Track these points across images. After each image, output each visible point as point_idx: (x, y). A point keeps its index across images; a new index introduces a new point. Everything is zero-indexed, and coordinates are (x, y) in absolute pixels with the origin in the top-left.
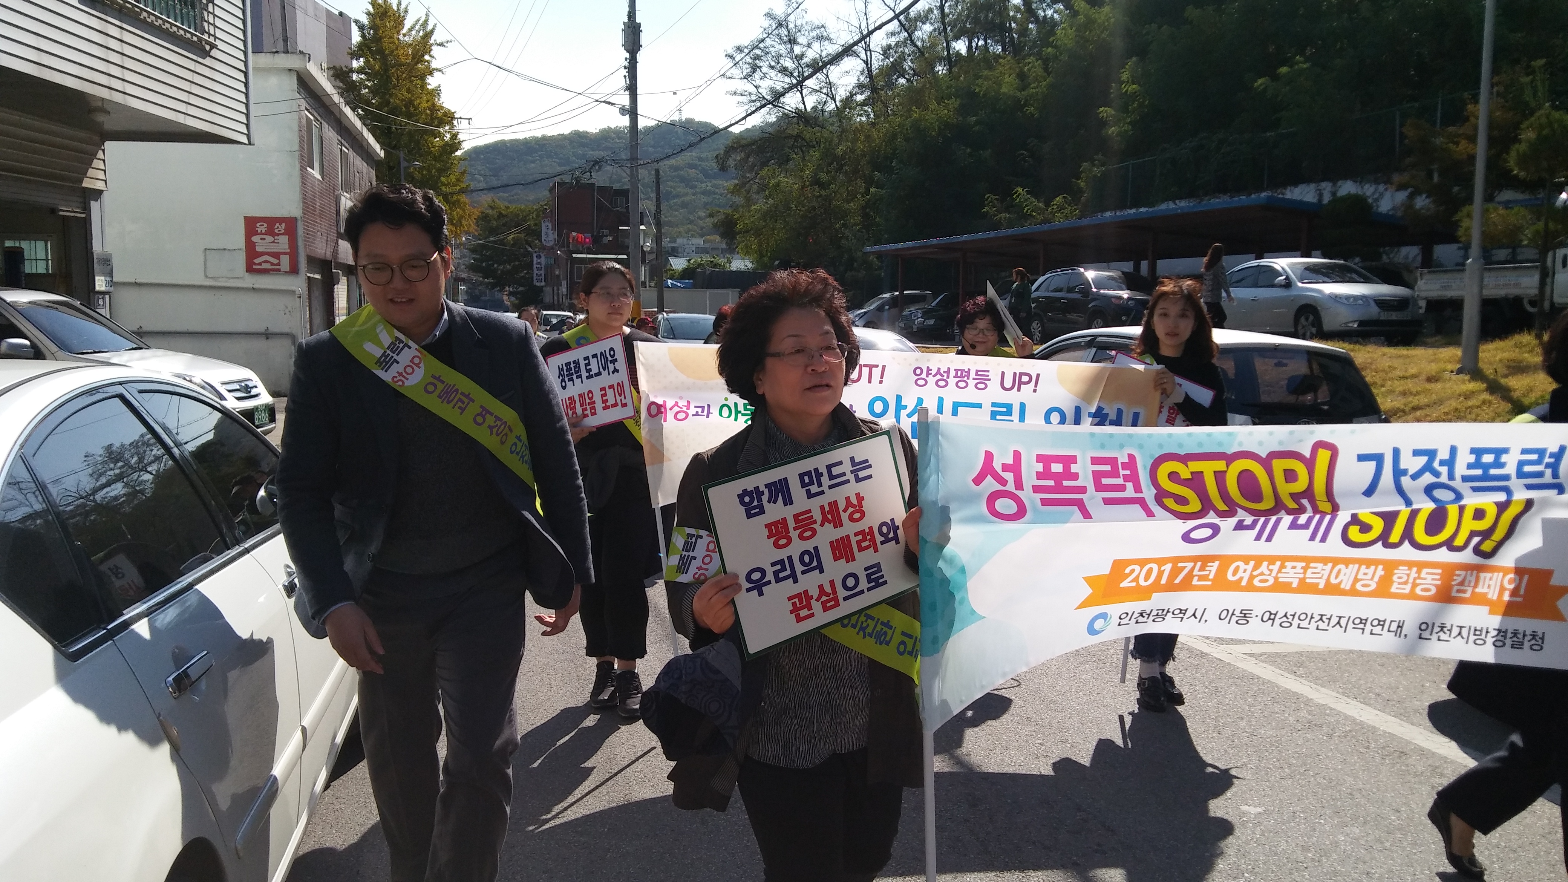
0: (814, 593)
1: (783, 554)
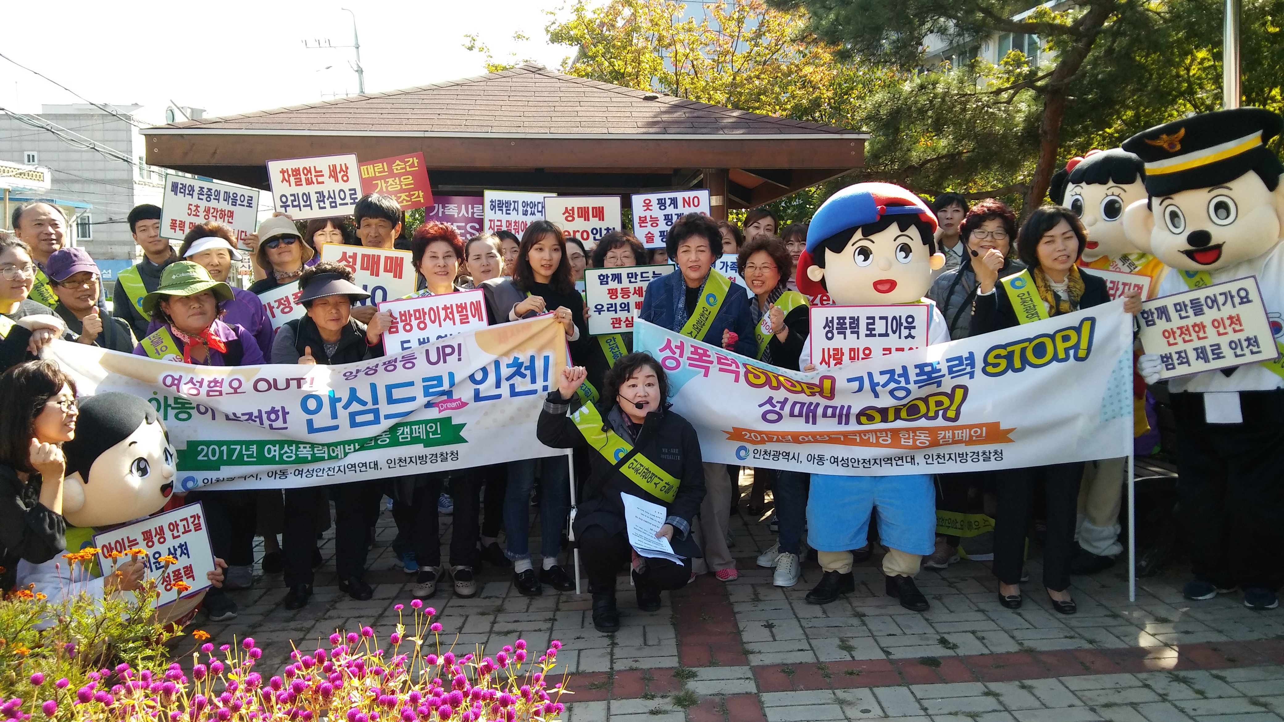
0: (624, 320)
1: (613, 302)
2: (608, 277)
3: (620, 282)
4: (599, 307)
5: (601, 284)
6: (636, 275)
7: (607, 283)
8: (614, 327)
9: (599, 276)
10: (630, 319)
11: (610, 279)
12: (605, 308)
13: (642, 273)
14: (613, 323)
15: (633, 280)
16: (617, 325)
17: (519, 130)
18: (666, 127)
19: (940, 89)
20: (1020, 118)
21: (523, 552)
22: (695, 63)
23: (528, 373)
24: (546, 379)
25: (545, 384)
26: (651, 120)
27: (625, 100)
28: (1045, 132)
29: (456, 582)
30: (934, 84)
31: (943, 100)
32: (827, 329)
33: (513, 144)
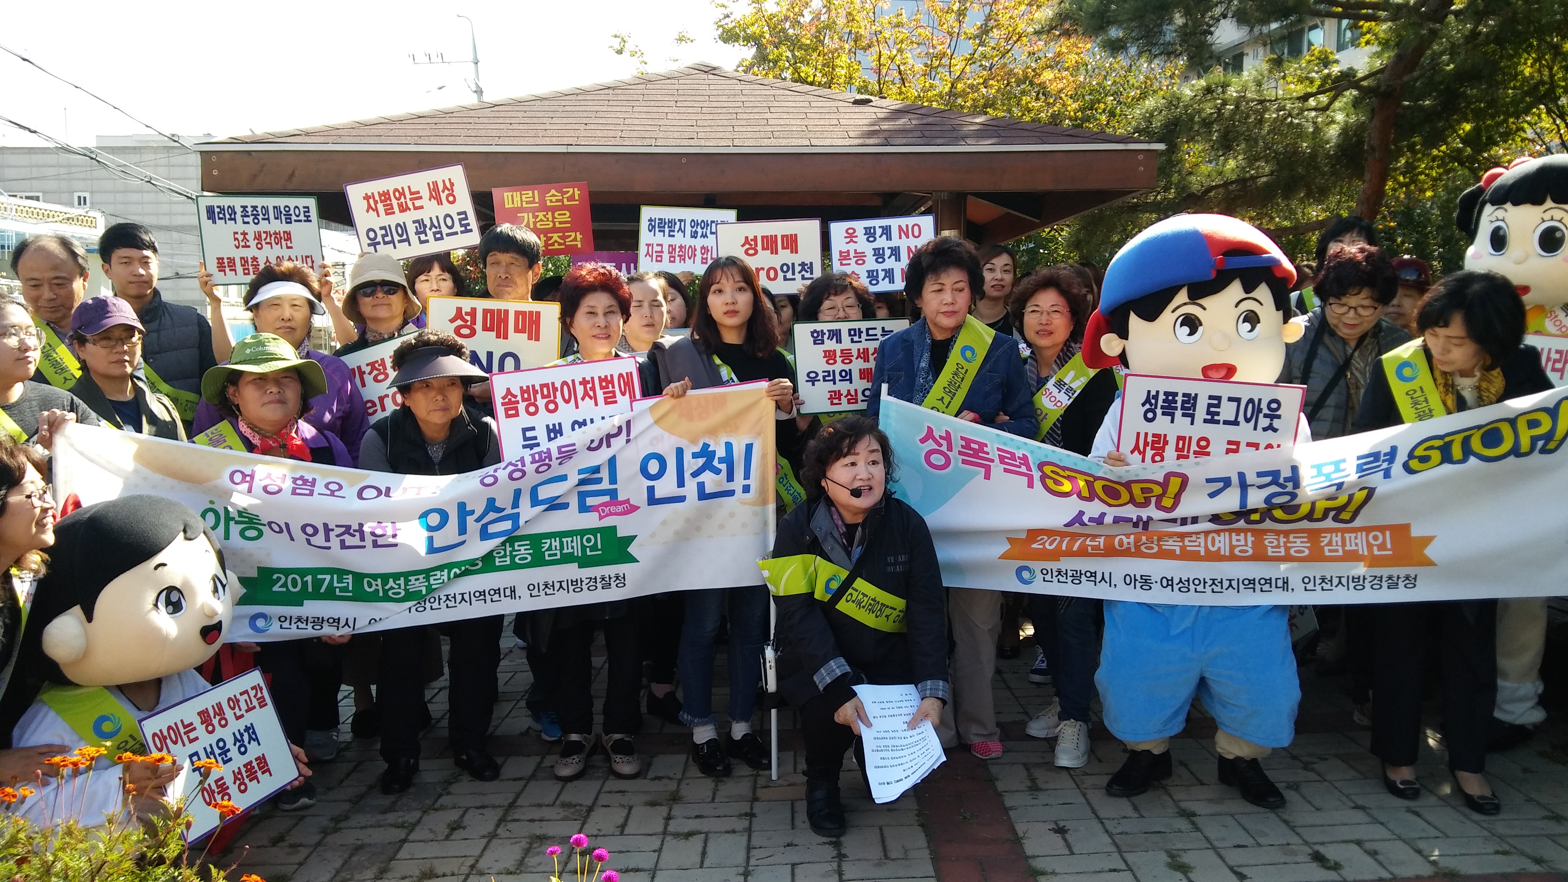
0: (845, 393)
1: (830, 368)
2: (823, 334)
3: (839, 341)
4: (812, 375)
5: (815, 343)
6: (860, 332)
7: (823, 343)
8: (832, 404)
9: (812, 333)
10: (853, 393)
11: (826, 337)
12: (820, 377)
13: (868, 330)
14: (831, 398)
15: (856, 339)
16: (836, 401)
17: (692, 142)
18: (888, 138)
19: (1232, 92)
20: (1333, 132)
21: (705, 714)
22: (902, 68)
23: (723, 467)
24: (747, 476)
25: (747, 482)
26: (866, 129)
27: (828, 104)
28: (1372, 148)
29: (613, 756)
30: (1225, 86)
31: (1237, 107)
32: (1148, 406)
33: (684, 160)
